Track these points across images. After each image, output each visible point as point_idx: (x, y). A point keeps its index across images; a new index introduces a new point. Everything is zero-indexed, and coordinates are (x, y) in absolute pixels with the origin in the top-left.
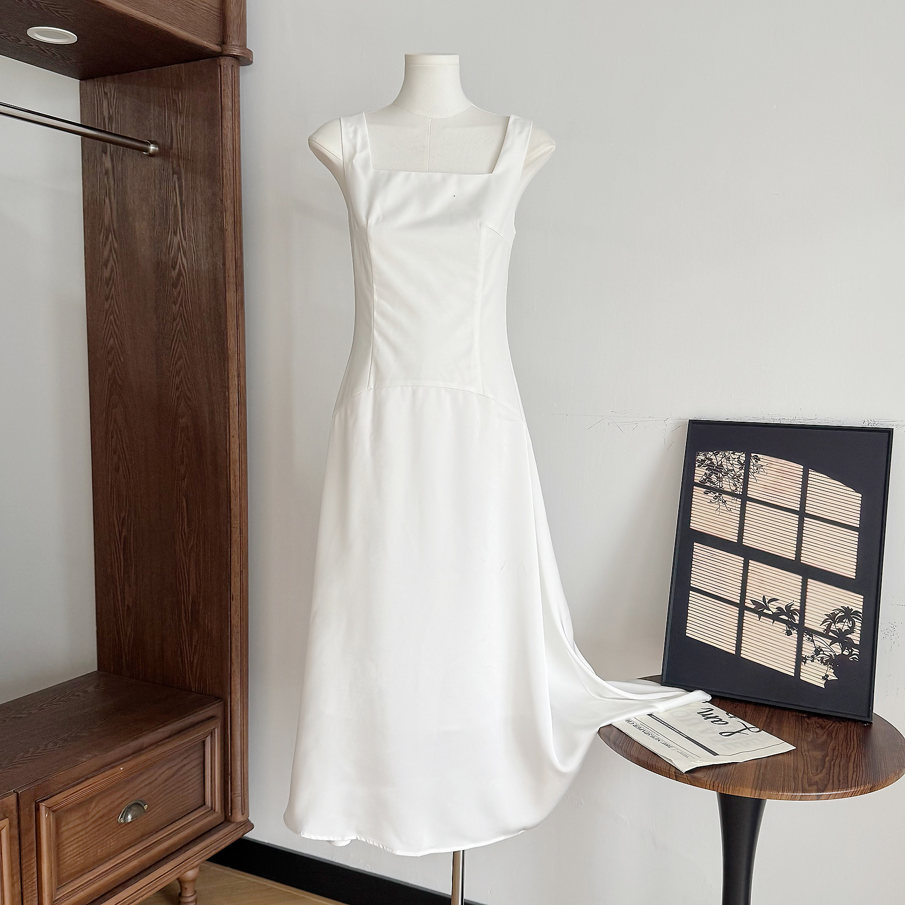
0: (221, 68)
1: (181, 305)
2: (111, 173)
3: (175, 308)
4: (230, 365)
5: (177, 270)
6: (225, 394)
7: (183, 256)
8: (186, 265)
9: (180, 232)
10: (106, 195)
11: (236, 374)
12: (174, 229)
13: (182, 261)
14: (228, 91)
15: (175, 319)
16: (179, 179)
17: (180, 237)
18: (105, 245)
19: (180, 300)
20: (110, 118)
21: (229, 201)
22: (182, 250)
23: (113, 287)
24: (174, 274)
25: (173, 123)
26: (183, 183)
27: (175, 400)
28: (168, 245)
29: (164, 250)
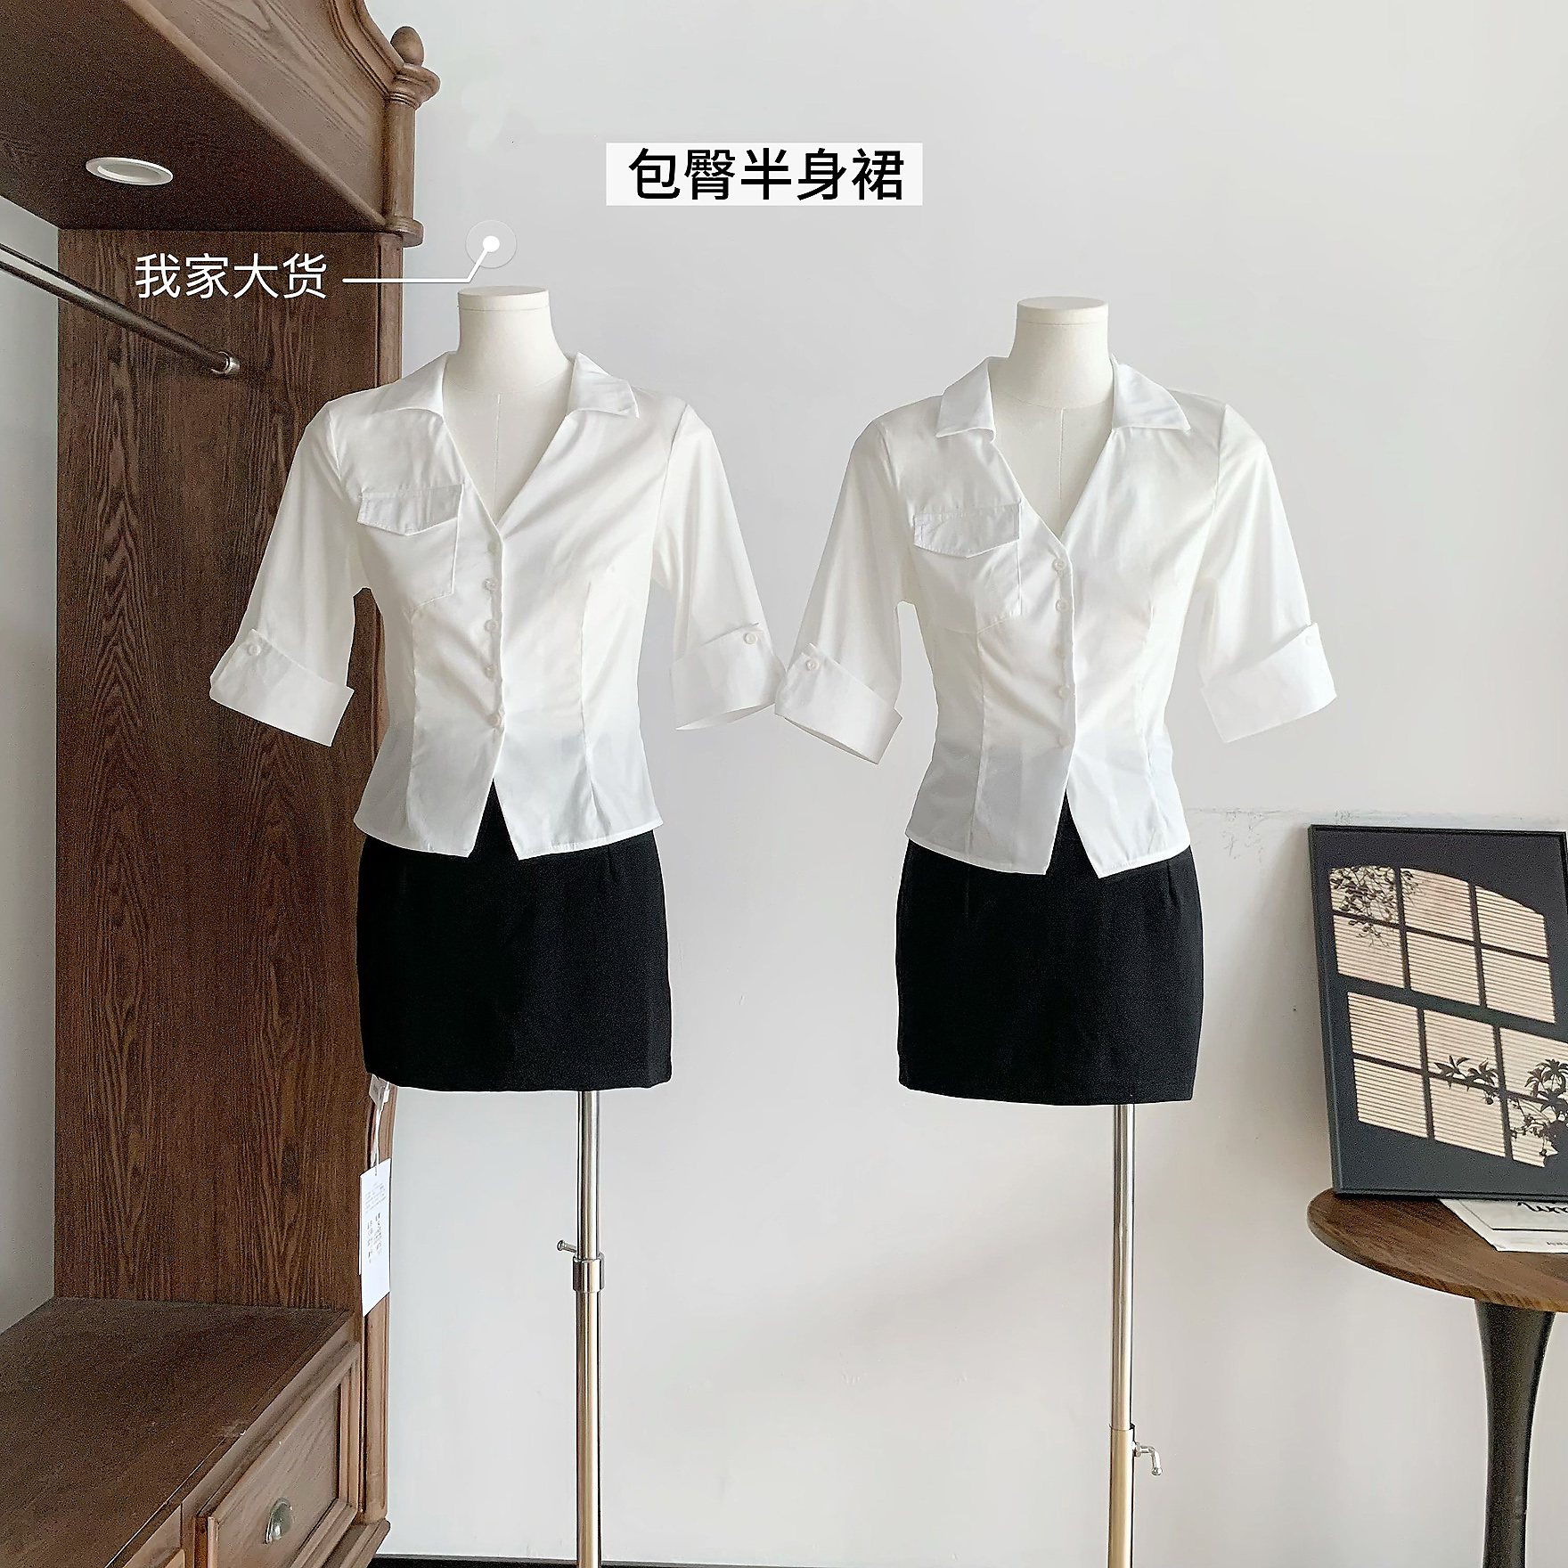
0: (380, 250)
2: (127, 397)
10: (116, 435)
18: (108, 522)
23: (125, 595)
25: (275, 328)
26: (295, 429)
27: (258, 796)
28: (256, 529)
29: (245, 538)
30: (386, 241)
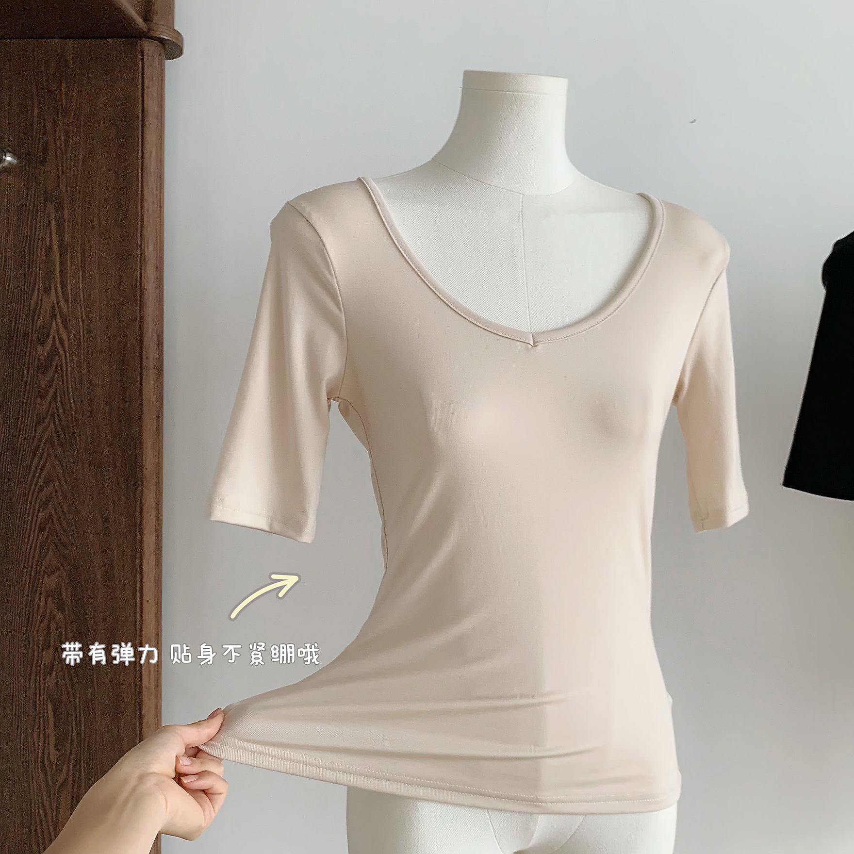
0: (143, 55)
1: (54, 398)
3: (42, 406)
4: (146, 491)
5: (48, 346)
6: (135, 536)
7: (60, 325)
8: (65, 338)
9: (56, 289)
11: (154, 505)
12: (44, 283)
13: (58, 334)
14: (151, 91)
15: (39, 422)
16: (59, 209)
17: (57, 296)
19: (51, 392)
21: (151, 248)
22: (58, 316)
24: (42, 353)
25: (49, 126)
26: (66, 216)
27: (35, 548)
28: (32, 307)
29: (23, 316)
30: (149, 47)
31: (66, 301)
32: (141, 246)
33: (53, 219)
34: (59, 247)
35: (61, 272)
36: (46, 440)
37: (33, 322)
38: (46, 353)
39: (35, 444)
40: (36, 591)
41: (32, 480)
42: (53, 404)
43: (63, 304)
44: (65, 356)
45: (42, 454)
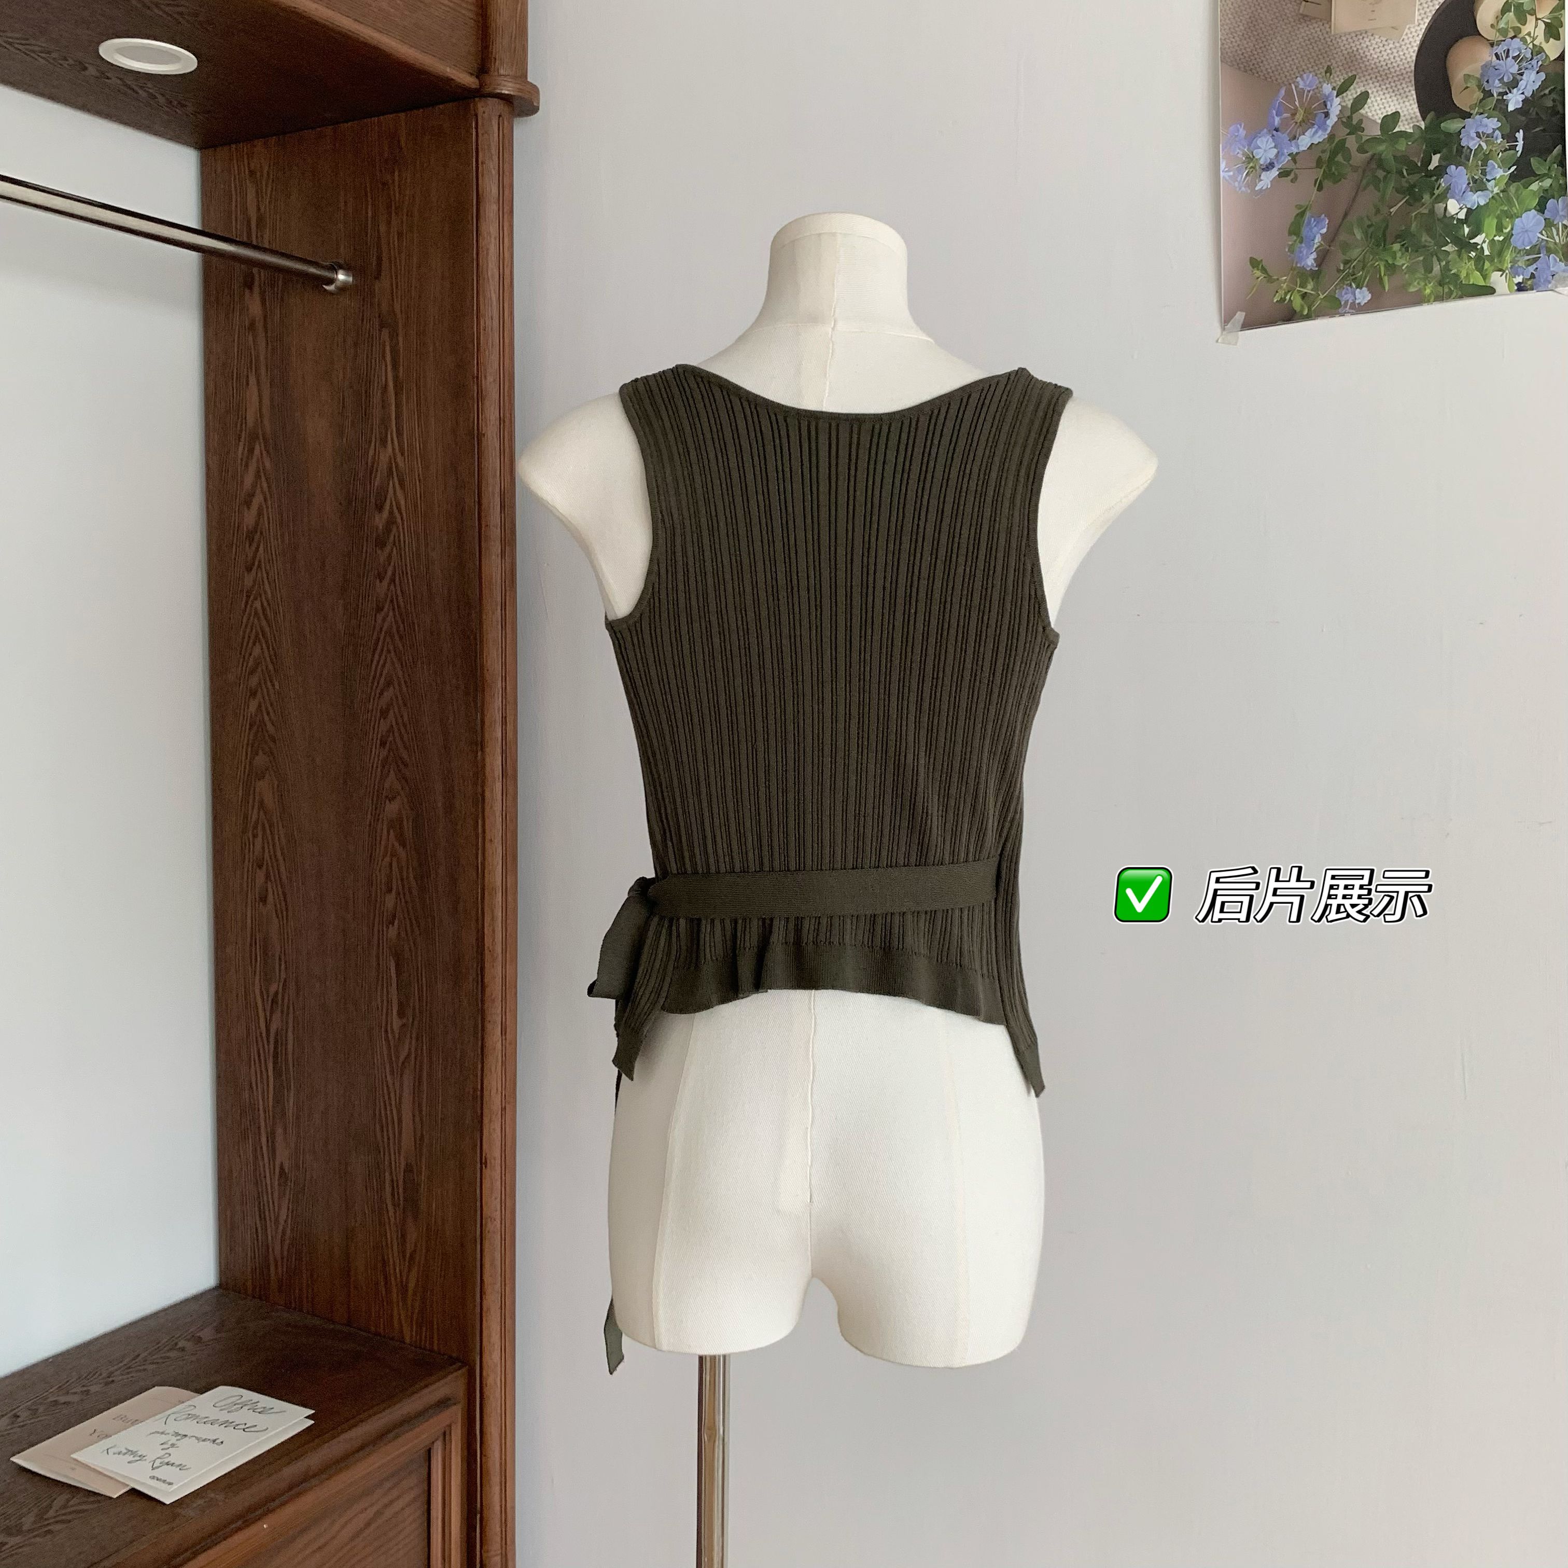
0: (477, 120)
1: (393, 580)
2: (259, 326)
3: (382, 588)
4: (487, 698)
5: (385, 514)
6: (476, 757)
7: (397, 485)
8: (402, 502)
9: (392, 439)
10: (251, 369)
11: (498, 717)
12: (381, 433)
13: (396, 498)
14: (490, 166)
15: (379, 609)
16: (394, 335)
17: (393, 449)
18: (247, 466)
19: (389, 573)
20: (260, 220)
21: (490, 379)
22: (395, 476)
23: (262, 545)
24: (380, 520)
26: (401, 344)
27: (377, 767)
28: (370, 464)
29: (361, 475)
30: (488, 110)
31: (403, 454)
32: (477, 377)
33: (388, 348)
34: (395, 386)
35: (398, 417)
36: (386, 633)
37: (371, 484)
38: (383, 521)
39: (374, 637)
40: (378, 820)
41: (373, 683)
42: (392, 587)
43: (399, 459)
44: (403, 524)
45: (382, 650)
